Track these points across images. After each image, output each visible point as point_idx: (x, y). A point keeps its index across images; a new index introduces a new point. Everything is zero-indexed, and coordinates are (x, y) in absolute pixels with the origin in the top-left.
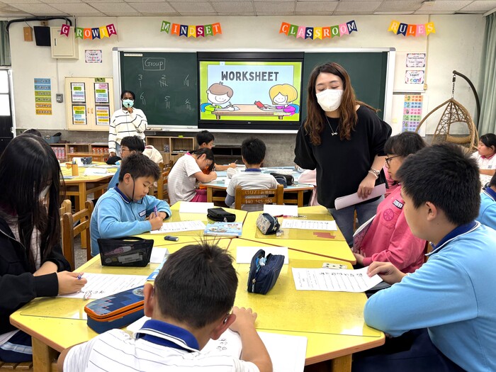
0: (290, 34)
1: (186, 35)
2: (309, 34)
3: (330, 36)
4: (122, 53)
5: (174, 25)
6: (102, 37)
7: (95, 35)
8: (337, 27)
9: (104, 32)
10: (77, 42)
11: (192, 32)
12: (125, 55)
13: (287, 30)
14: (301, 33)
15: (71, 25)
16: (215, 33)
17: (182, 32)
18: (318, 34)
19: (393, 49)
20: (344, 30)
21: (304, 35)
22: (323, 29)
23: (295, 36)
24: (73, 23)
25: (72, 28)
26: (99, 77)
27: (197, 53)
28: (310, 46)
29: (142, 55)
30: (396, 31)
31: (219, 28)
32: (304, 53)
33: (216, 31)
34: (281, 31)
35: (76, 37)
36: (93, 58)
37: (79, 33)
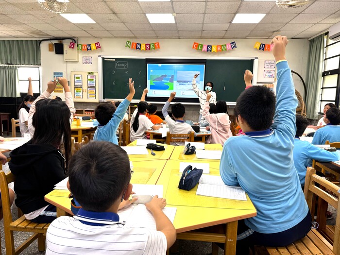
0: (198, 49)
1: (140, 49)
2: (209, 49)
3: (221, 50)
4: (103, 59)
5: (133, 43)
6: (92, 49)
7: (88, 48)
8: (225, 45)
9: (93, 47)
10: (78, 52)
11: (143, 47)
12: (105, 60)
13: (197, 47)
14: (205, 48)
15: (75, 42)
16: (156, 48)
17: (137, 47)
18: (214, 49)
19: (257, 58)
20: (229, 47)
21: (206, 50)
22: (217, 46)
23: (201, 50)
24: (76, 42)
25: (76, 44)
26: (90, 72)
27: (146, 59)
28: (210, 56)
29: (114, 60)
30: (258, 48)
31: (158, 45)
32: (206, 60)
34: (193, 47)
35: (78, 49)
36: (87, 61)
37: (80, 47)
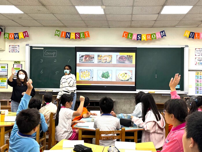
0: (128, 38)
1: (69, 38)
2: (139, 38)
3: (151, 39)
4: (31, 47)
5: (62, 32)
6: (20, 38)
7: (16, 37)
8: (155, 34)
9: (21, 36)
10: (5, 41)
11: (73, 36)
12: (33, 48)
13: (127, 36)
14: (135, 37)
15: (2, 31)
16: (86, 37)
17: (67, 36)
18: (144, 38)
19: (187, 46)
20: (159, 36)
21: (136, 38)
22: (147, 35)
23: (131, 39)
25: (3, 33)
26: (17, 60)
27: (76, 47)
28: (140, 44)
29: (43, 49)
30: (188, 36)
31: (88, 34)
32: (136, 48)
33: (86, 36)
34: (123, 36)
35: (5, 38)
36: (14, 50)
37: (6, 36)
